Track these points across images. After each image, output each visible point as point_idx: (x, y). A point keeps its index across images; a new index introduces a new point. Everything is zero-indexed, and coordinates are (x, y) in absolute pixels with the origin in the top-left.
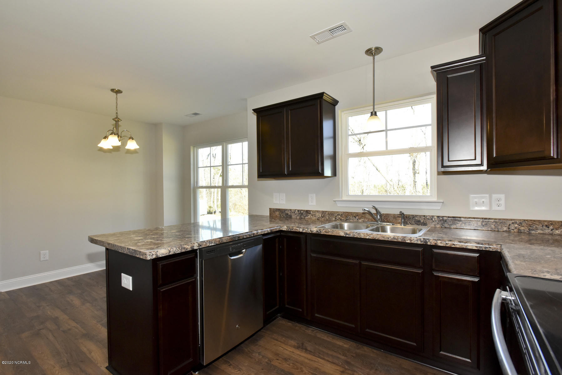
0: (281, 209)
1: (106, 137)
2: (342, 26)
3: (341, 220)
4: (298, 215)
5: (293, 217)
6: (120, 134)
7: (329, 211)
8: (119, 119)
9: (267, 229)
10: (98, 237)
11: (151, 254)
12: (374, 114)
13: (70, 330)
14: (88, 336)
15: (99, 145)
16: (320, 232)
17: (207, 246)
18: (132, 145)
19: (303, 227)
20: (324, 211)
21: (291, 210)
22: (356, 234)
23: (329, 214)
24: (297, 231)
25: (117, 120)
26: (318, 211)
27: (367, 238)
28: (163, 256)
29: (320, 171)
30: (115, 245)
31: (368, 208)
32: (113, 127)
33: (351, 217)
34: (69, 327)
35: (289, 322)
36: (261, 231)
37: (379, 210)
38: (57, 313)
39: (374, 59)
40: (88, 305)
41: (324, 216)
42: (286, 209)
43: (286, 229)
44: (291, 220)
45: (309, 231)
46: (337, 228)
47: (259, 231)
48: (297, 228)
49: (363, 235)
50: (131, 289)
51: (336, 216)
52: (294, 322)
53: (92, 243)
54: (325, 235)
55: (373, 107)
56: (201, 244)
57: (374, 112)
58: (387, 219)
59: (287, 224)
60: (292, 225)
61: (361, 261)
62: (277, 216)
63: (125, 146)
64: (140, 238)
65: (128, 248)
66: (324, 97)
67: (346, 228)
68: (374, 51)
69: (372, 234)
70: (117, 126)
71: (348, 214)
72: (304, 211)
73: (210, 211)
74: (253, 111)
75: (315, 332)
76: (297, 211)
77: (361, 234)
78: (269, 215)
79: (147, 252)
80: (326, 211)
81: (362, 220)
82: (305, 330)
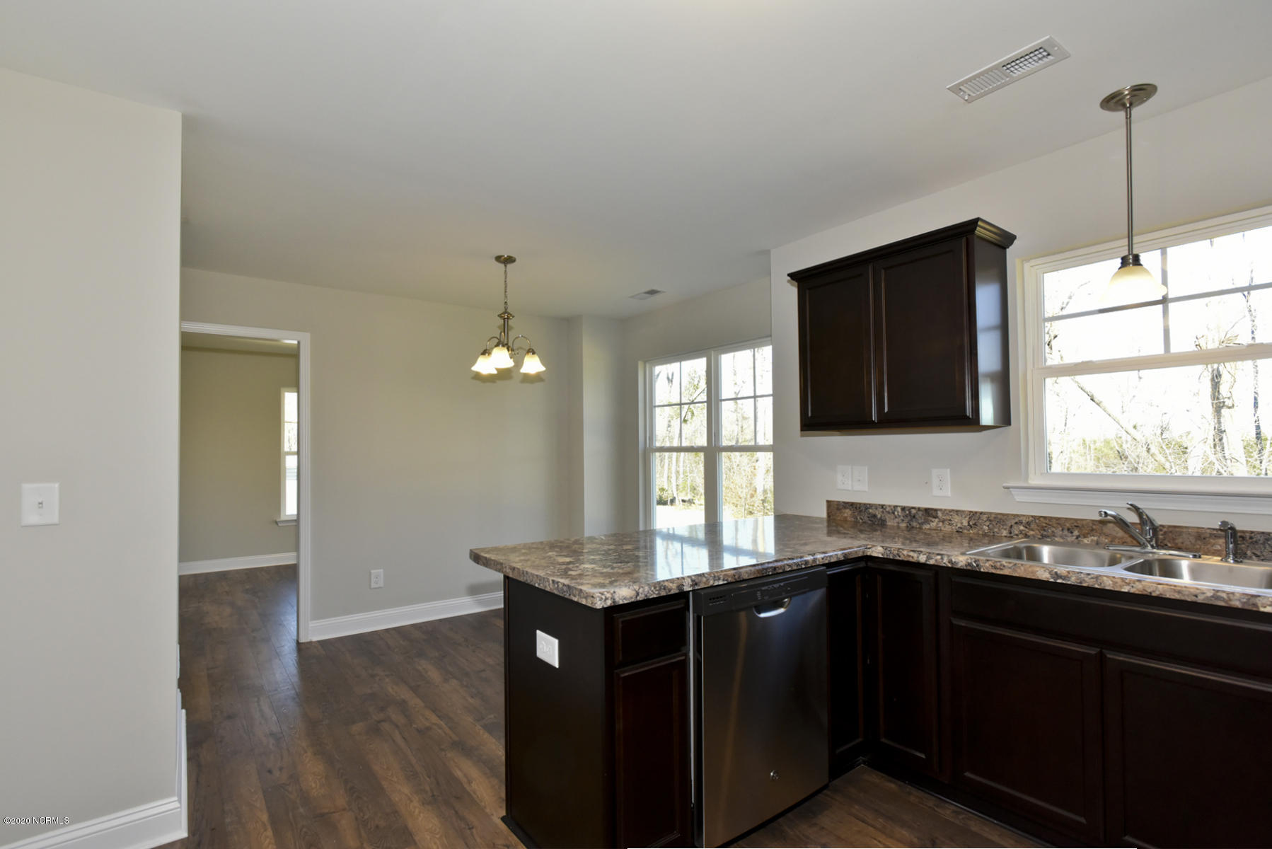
0: (857, 503)
1: (486, 352)
2: (1041, 48)
3: (1026, 536)
4: (903, 520)
5: (889, 523)
6: (510, 344)
7: (991, 513)
8: (509, 314)
9: (836, 553)
10: (488, 552)
11: (603, 597)
12: (1131, 261)
13: (428, 729)
14: (464, 748)
15: (475, 368)
16: (977, 565)
17: (709, 585)
18: (533, 365)
19: (928, 551)
20: (976, 513)
21: (882, 506)
22: (1086, 579)
23: (990, 521)
24: (911, 559)
25: (506, 316)
26: (957, 511)
27: (1123, 590)
28: (626, 602)
29: (969, 413)
30: (527, 573)
31: (1117, 507)
32: (499, 332)
33: (1058, 532)
34: (428, 724)
35: (891, 781)
36: (822, 556)
37: (1152, 515)
38: (404, 693)
39: (1129, 118)
40: (454, 682)
41: (975, 524)
42: (870, 504)
43: (882, 555)
44: (883, 530)
45: (945, 562)
46: (1019, 557)
47: (819, 556)
48: (912, 554)
49: (1111, 582)
50: (557, 665)
51: (1011, 526)
52: (902, 783)
53: (475, 562)
54: (993, 574)
55: (1127, 240)
56: (697, 581)
57: (1131, 257)
58: (1174, 539)
59: (883, 541)
60: (899, 546)
61: (1104, 651)
62: (845, 520)
63: (520, 368)
64: (568, 560)
65: (553, 581)
66: (979, 231)
67: (1046, 559)
68: (1128, 97)
69: (1139, 581)
70: (505, 328)
71: (1047, 521)
72: (919, 509)
73: (661, 497)
74: (789, 278)
75: (963, 816)
76: (899, 509)
77: (1105, 578)
78: (824, 515)
79: (596, 591)
80: (981, 513)
81: (1092, 540)
82: (936, 809)
